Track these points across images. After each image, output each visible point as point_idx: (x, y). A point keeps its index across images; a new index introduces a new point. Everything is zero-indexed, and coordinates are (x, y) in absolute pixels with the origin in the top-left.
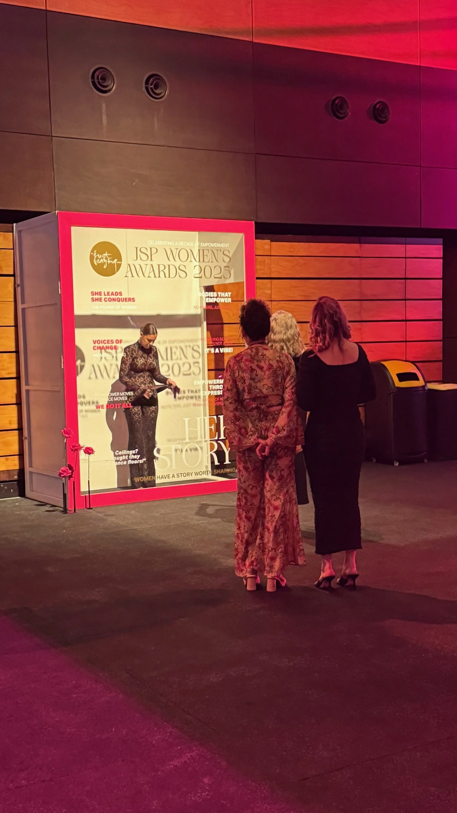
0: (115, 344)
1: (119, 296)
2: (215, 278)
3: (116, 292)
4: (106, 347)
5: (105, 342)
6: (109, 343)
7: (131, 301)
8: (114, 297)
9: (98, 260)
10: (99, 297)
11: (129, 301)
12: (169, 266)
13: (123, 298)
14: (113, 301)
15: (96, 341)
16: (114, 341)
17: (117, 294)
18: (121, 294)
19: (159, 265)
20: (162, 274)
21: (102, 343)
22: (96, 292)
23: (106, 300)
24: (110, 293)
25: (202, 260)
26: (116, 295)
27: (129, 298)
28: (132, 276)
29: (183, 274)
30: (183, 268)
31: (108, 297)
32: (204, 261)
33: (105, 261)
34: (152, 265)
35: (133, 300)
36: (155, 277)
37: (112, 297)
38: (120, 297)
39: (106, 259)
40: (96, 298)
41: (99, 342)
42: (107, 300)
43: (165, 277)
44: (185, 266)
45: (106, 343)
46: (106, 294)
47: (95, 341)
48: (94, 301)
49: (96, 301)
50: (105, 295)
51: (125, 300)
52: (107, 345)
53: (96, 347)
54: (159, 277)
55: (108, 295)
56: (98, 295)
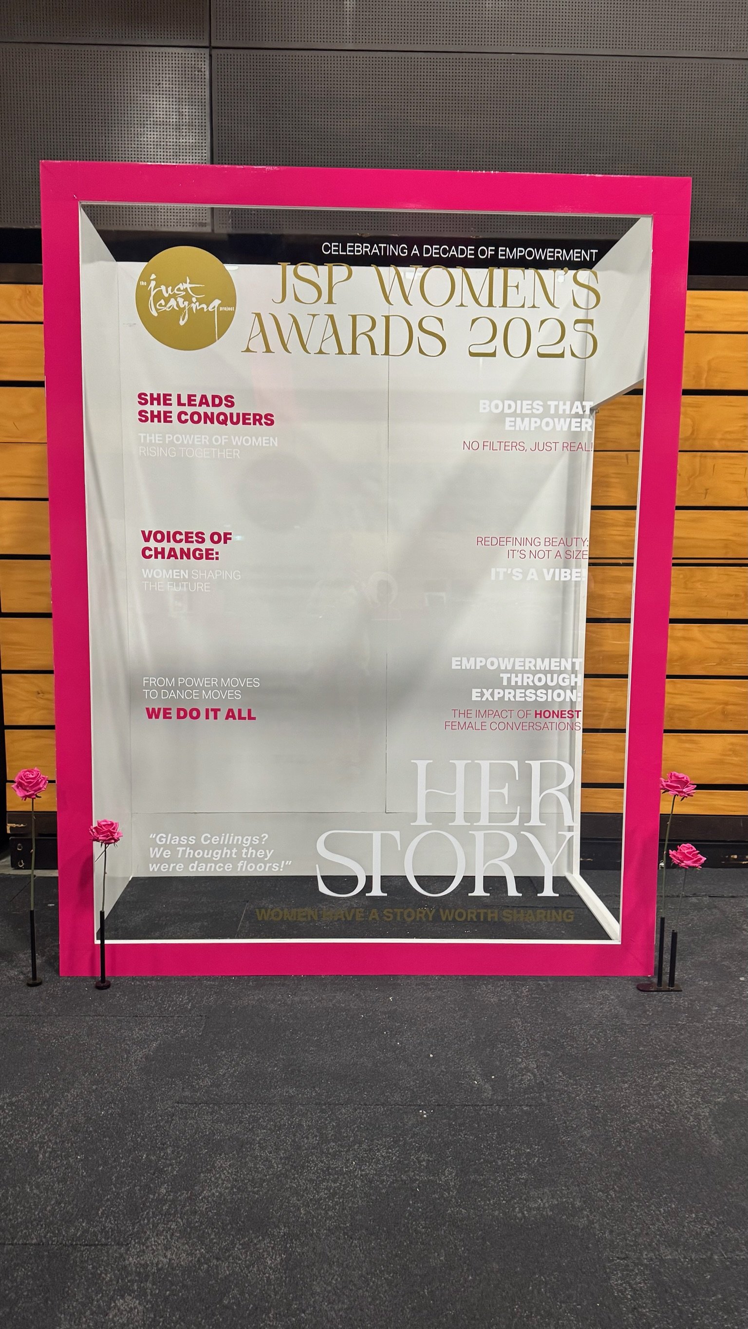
0: (208, 544)
1: (223, 409)
2: (541, 355)
3: (214, 397)
4: (182, 550)
5: (178, 537)
6: (192, 542)
7: (261, 424)
8: (209, 410)
9: (162, 302)
10: (163, 408)
11: (255, 424)
12: (387, 318)
13: (238, 415)
14: (205, 422)
15: (150, 532)
16: (207, 537)
17: (217, 401)
18: (230, 401)
19: (354, 318)
20: (363, 343)
21: (169, 541)
22: (152, 395)
23: (183, 417)
24: (198, 399)
25: (498, 299)
26: (214, 405)
27: (255, 415)
28: (268, 350)
29: (432, 345)
30: (434, 327)
31: (189, 410)
32: (505, 305)
33: (182, 306)
34: (331, 317)
35: (269, 420)
36: (341, 352)
37: (202, 410)
38: (227, 411)
39: (187, 298)
40: (152, 412)
41: (159, 537)
42: (188, 417)
43: (374, 352)
44: (440, 321)
45: (181, 541)
46: (184, 400)
47: (147, 534)
48: (146, 420)
49: (152, 421)
50: (180, 404)
51: (244, 419)
52: (185, 546)
53: (150, 549)
54: (354, 352)
55: (190, 405)
56: (159, 404)
